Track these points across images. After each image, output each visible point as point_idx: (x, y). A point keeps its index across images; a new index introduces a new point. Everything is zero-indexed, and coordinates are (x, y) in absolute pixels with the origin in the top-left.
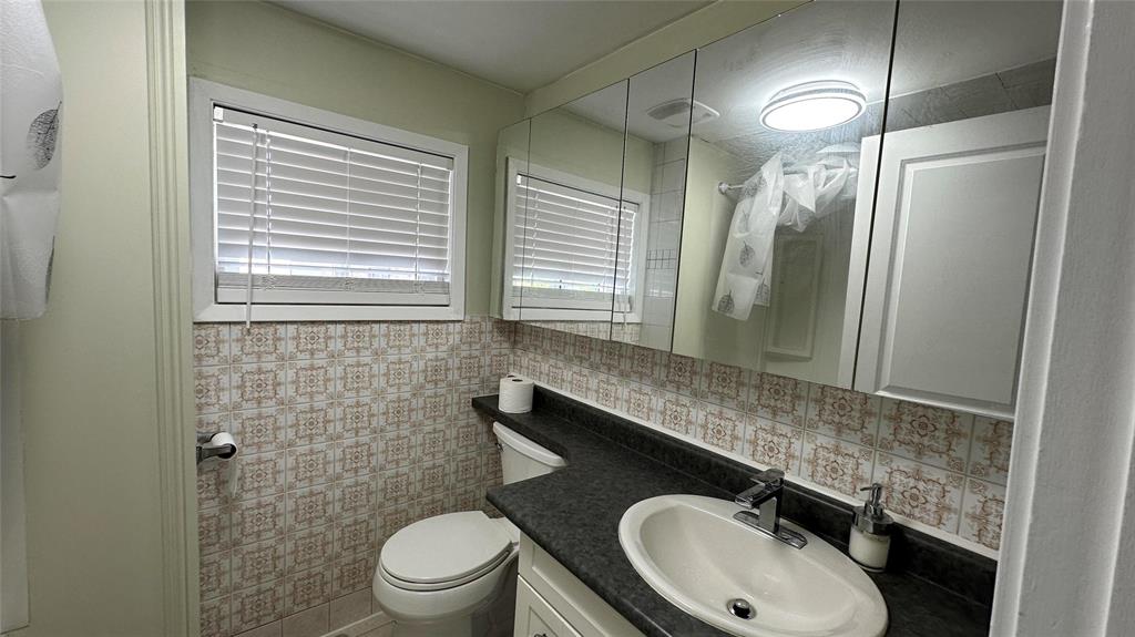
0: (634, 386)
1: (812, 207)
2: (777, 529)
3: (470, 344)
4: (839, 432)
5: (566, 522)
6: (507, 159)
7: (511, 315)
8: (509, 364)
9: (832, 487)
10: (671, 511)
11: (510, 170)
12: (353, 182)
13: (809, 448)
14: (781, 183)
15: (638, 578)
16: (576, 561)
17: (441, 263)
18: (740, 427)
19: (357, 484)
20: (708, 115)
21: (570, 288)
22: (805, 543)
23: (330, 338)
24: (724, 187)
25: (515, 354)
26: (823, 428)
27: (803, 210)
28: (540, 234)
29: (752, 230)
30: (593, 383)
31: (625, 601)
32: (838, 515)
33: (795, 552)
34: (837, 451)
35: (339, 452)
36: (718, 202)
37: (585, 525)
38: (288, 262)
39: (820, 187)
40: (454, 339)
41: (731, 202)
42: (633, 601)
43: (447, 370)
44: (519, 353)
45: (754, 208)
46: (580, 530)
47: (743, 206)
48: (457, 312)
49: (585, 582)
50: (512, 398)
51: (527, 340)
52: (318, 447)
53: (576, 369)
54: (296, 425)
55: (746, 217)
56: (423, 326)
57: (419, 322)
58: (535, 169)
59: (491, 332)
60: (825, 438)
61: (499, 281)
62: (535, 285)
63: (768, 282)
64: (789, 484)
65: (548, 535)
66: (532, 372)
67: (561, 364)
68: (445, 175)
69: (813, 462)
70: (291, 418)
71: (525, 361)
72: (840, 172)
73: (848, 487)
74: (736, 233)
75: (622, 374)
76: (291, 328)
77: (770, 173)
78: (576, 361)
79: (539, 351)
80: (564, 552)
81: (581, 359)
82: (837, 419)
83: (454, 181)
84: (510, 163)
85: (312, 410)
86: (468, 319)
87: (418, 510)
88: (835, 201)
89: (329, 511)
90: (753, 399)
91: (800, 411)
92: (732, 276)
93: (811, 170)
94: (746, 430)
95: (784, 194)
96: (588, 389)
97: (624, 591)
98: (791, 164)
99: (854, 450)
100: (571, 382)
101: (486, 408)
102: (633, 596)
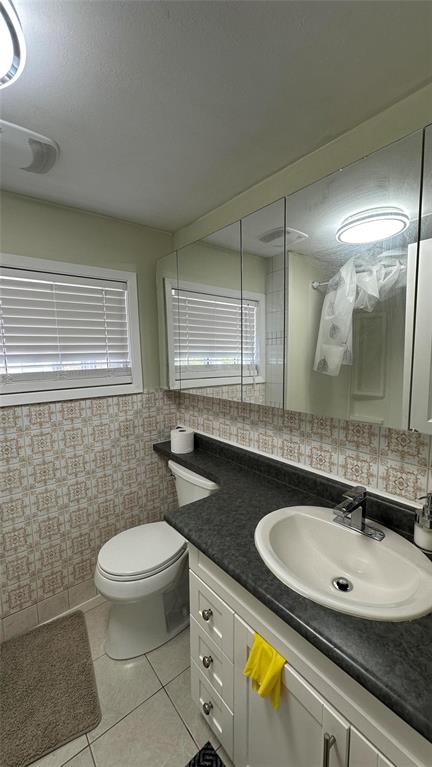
0: (262, 430)
1: (376, 295)
2: (363, 528)
3: (149, 408)
4: (403, 457)
5: (218, 533)
6: (164, 280)
7: (175, 386)
8: (176, 420)
9: (400, 495)
10: (291, 519)
11: (166, 286)
12: (59, 305)
13: (382, 470)
14: (355, 279)
15: (268, 572)
16: (226, 562)
17: (124, 355)
18: (335, 456)
19: (79, 510)
20: (300, 237)
21: (214, 363)
22: (384, 536)
23: (52, 413)
24: (316, 284)
25: (180, 412)
26: (391, 455)
27: (371, 297)
28: (191, 328)
29: (337, 313)
30: (234, 430)
31: (260, 590)
32: (406, 515)
33: (376, 543)
34: (402, 470)
35: (65, 490)
36: (312, 296)
37: (231, 534)
38: (19, 364)
39: (381, 281)
40: (138, 406)
41: (322, 294)
42: (265, 590)
43: (134, 427)
44: (183, 410)
45: (337, 299)
46: (228, 539)
47: (329, 298)
48: (137, 387)
49: (233, 577)
50: (180, 444)
51: (187, 402)
52: (50, 487)
53: (221, 420)
54: (34, 474)
55: (332, 305)
56: (115, 399)
57: (112, 396)
58: (183, 284)
59: (163, 398)
60: (393, 462)
61: (165, 363)
62: (191, 363)
63: (350, 349)
64: (371, 494)
65: (206, 543)
66: (193, 424)
67: (211, 418)
68: (122, 294)
69: (386, 478)
70: (30, 470)
71: (187, 416)
72: (394, 269)
73: (412, 496)
74: (326, 317)
75: (253, 423)
76: (25, 409)
77: (346, 273)
78: (221, 415)
79: (196, 409)
80: (218, 556)
81: (225, 414)
82: (400, 448)
83: (129, 298)
84: (166, 282)
85: (44, 463)
86: (146, 390)
87: (122, 523)
88: (392, 289)
89: (62, 530)
90: (342, 436)
91: (375, 444)
92: (325, 346)
93: (375, 269)
94: (339, 458)
95: (357, 287)
96: (231, 434)
97: (259, 583)
98: (361, 266)
99: (413, 469)
100: (219, 430)
101: (163, 450)
102: (265, 586)
